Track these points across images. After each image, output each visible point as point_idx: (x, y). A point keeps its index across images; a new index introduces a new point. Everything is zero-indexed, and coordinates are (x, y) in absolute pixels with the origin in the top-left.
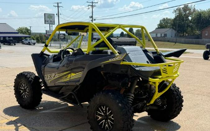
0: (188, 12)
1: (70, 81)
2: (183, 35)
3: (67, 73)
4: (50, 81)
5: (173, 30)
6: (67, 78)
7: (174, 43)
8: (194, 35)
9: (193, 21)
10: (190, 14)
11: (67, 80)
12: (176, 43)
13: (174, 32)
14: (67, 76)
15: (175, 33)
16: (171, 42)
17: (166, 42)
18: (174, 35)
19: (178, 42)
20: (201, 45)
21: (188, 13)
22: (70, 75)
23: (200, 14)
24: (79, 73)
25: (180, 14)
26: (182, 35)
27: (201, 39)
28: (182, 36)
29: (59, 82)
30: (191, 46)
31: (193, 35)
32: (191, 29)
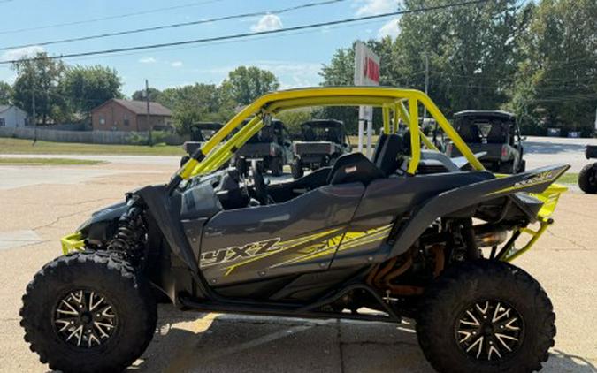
0: (47, 69)
1: (335, 257)
2: (44, 121)
3: (328, 233)
4: (232, 267)
5: (20, 110)
6: (326, 248)
7: (32, 142)
8: (68, 121)
9: (67, 90)
10: (54, 73)
11: (326, 253)
12: (35, 140)
13: (23, 114)
14: (328, 243)
15: (25, 117)
16: (23, 138)
17: (9, 139)
18: (22, 123)
19: (41, 139)
20: (96, 143)
21: (49, 72)
22: (340, 238)
23: (80, 75)
24: (379, 229)
25: (29, 72)
26: (41, 121)
27: (91, 130)
28: (41, 124)
29: (283, 266)
30: (77, 147)
31: (66, 123)
32: (62, 109)
